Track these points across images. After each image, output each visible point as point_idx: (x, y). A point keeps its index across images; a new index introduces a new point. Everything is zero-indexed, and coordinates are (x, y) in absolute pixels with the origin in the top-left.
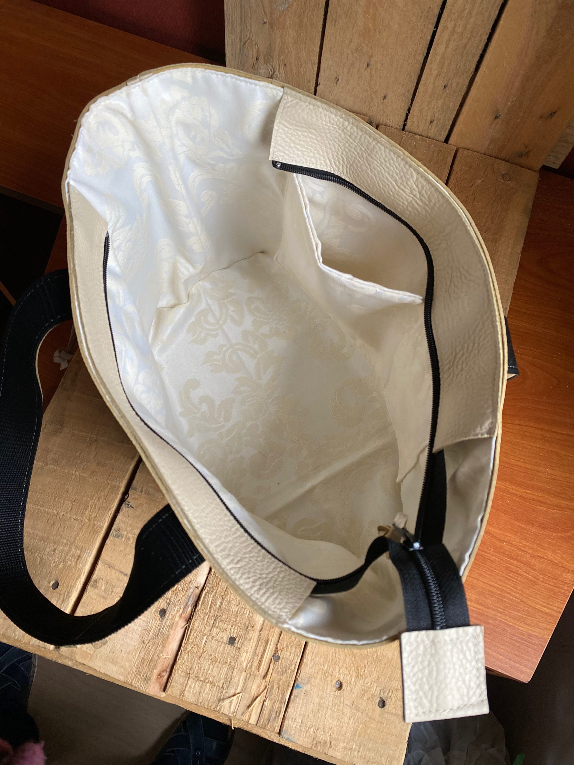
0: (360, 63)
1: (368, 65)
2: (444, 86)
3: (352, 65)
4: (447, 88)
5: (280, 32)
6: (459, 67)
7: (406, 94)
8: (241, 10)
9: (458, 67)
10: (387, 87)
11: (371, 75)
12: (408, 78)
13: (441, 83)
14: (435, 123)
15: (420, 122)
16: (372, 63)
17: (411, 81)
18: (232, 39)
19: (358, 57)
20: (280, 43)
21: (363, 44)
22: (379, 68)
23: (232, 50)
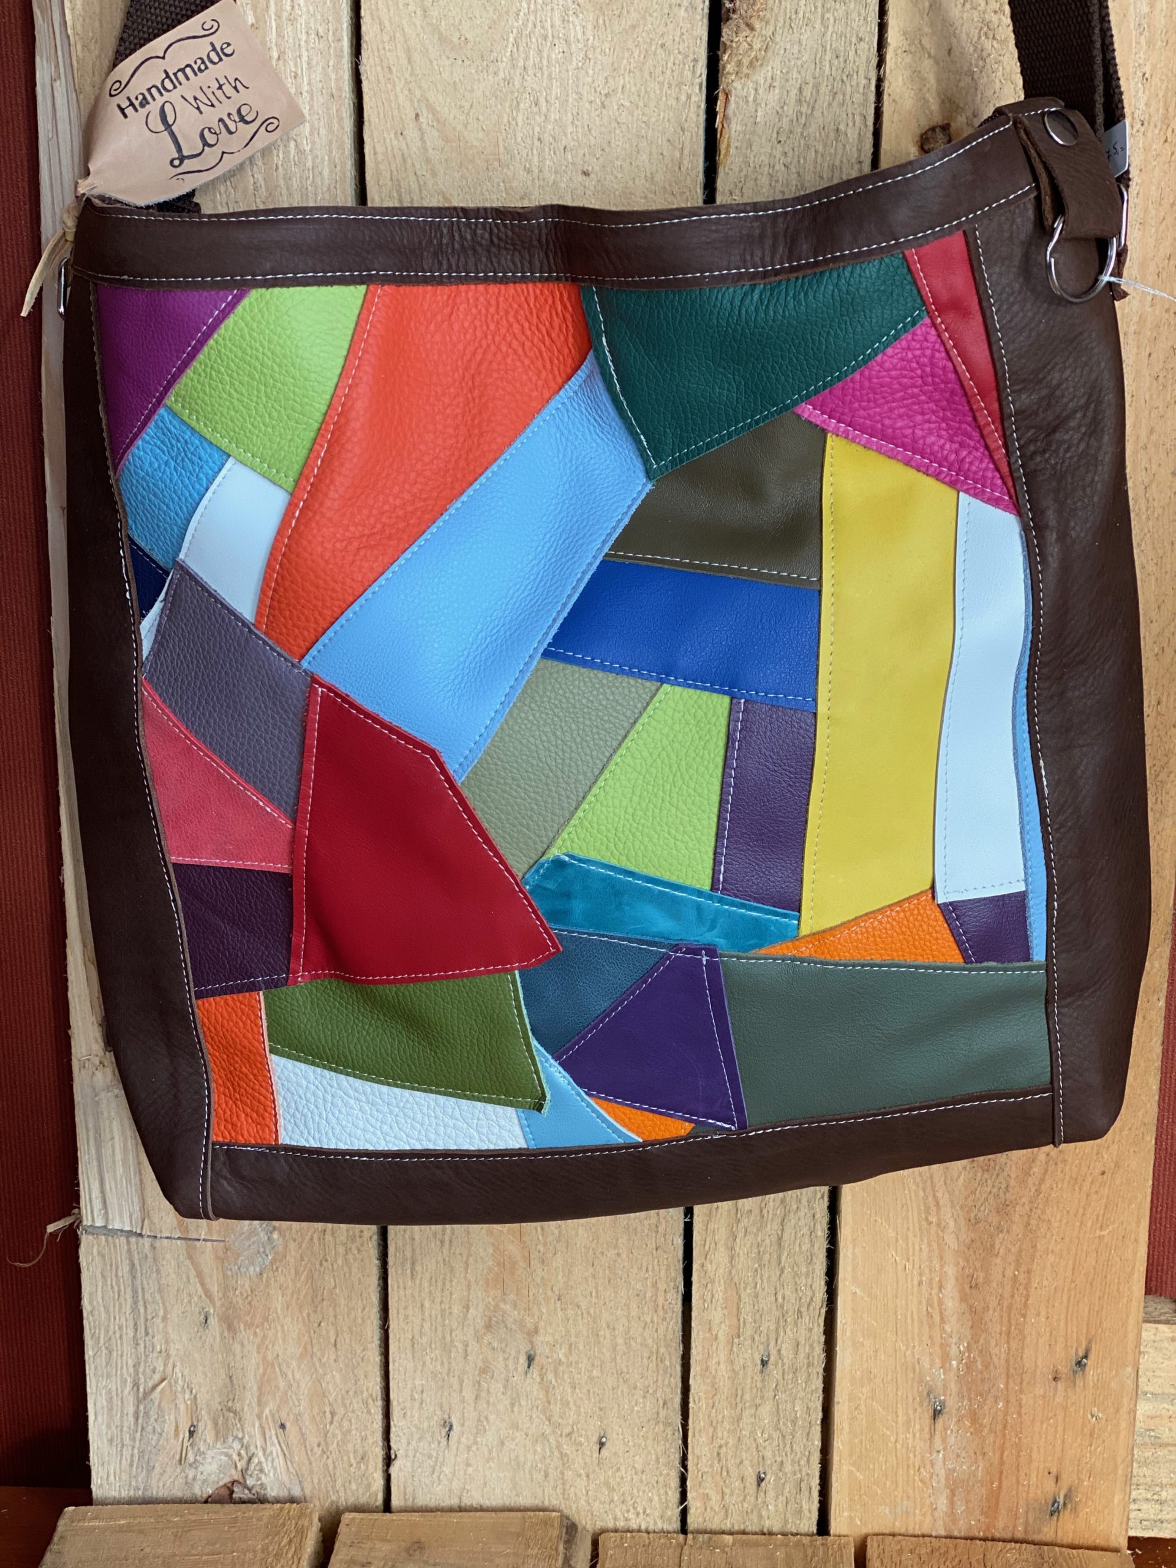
0: (505, 1359)
1: (530, 1359)
2: (759, 1362)
3: (484, 1371)
4: (770, 1366)
5: (255, 1333)
6: (784, 1298)
7: (663, 1413)
8: (135, 1302)
9: (780, 1300)
10: (601, 1409)
11: (547, 1389)
12: (652, 1366)
13: (749, 1356)
14: (770, 1478)
15: (727, 1491)
16: (541, 1350)
17: (665, 1372)
18: (110, 1392)
19: (495, 1344)
20: (258, 1364)
21: (502, 1305)
22: (564, 1359)
23: (108, 1427)
